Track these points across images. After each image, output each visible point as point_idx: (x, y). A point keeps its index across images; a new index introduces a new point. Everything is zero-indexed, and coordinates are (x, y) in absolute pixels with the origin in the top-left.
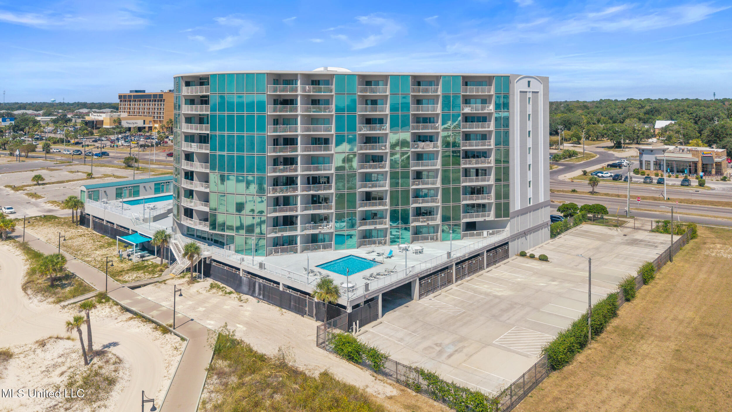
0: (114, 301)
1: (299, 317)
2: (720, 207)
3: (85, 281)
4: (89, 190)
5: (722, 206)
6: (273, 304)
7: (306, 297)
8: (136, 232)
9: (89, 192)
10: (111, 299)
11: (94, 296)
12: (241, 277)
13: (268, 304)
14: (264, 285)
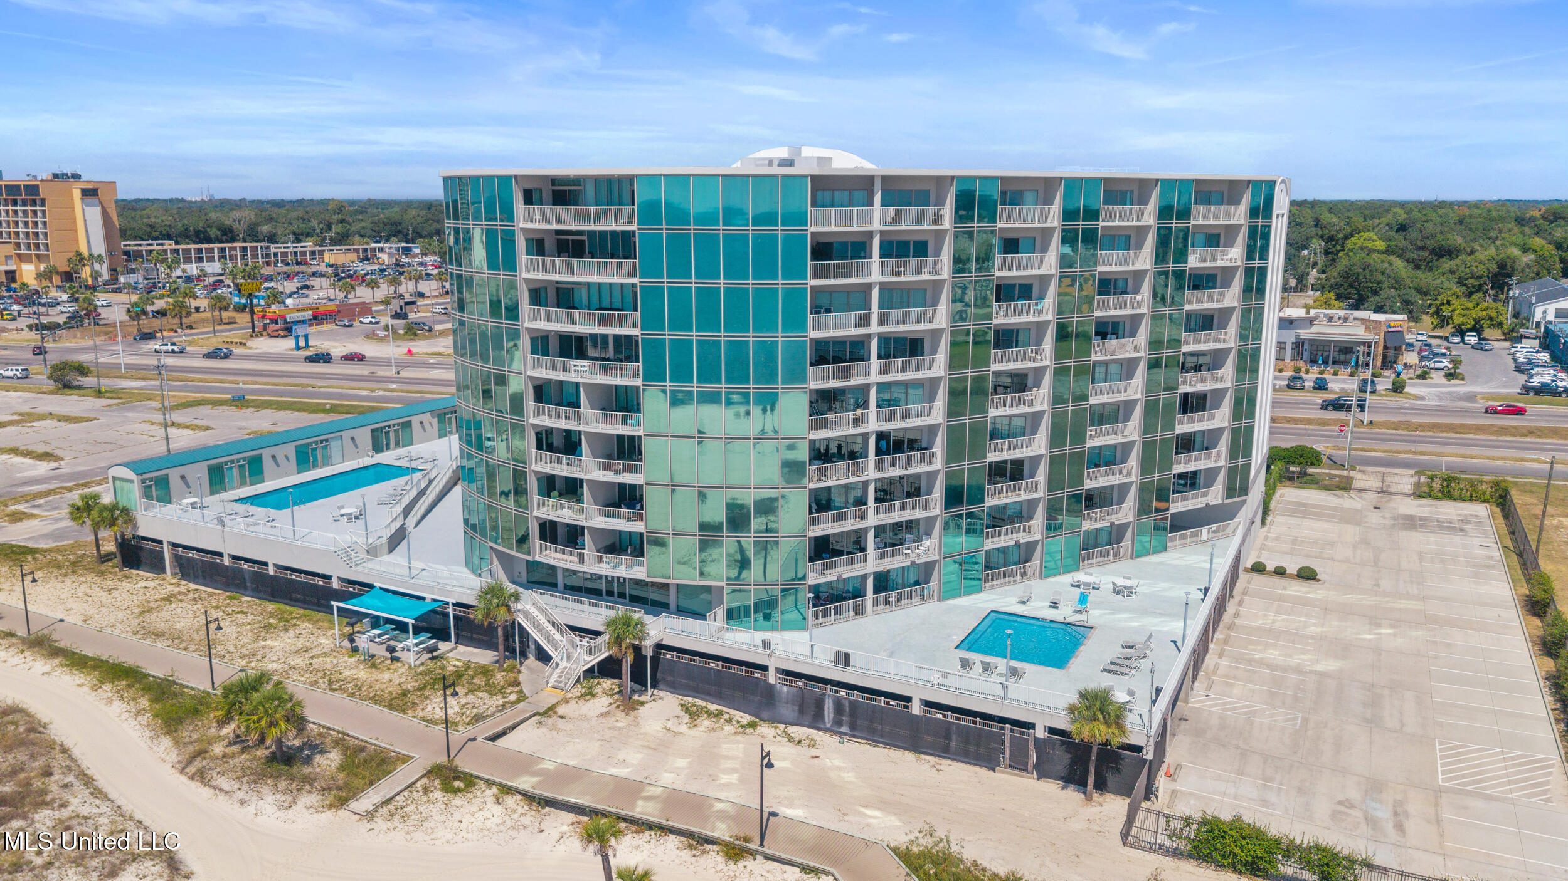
0: (486, 781)
1: (983, 772)
2: (1471, 436)
3: (352, 733)
4: (145, 476)
5: (1474, 434)
6: (886, 744)
7: (1004, 729)
8: (371, 586)
9: (143, 481)
10: (480, 778)
11: (424, 776)
12: (771, 686)
13: (871, 745)
14: (853, 705)
